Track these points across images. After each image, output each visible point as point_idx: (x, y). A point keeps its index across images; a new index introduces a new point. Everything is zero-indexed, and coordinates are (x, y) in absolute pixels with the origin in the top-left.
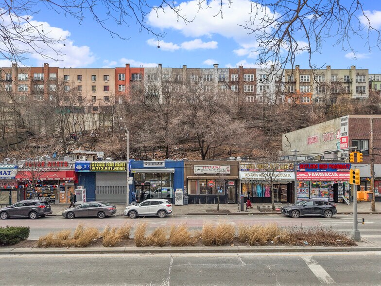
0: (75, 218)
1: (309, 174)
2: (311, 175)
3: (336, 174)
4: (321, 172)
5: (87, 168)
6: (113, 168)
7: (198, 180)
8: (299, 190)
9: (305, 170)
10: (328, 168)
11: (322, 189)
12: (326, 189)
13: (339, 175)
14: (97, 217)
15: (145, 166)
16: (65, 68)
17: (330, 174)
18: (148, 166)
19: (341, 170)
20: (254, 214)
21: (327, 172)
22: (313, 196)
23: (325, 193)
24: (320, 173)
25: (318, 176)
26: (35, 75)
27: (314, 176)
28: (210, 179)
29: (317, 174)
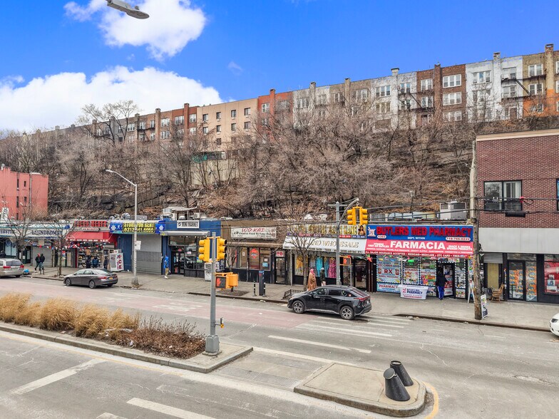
0: (71, 285)
1: (392, 243)
2: (394, 246)
3: (442, 245)
4: (415, 240)
5: (121, 229)
6: (143, 228)
7: (239, 247)
8: (383, 271)
9: (385, 237)
10: (428, 235)
11: (423, 270)
12: (432, 271)
13: (446, 246)
14: (88, 287)
15: (178, 227)
16: (204, 106)
17: (430, 246)
18: (181, 227)
19: (454, 239)
20: (267, 301)
21: (426, 241)
22: (408, 282)
23: (430, 278)
24: (412, 243)
25: (406, 248)
26: (177, 119)
27: (399, 248)
28: (253, 247)
29: (406, 244)
